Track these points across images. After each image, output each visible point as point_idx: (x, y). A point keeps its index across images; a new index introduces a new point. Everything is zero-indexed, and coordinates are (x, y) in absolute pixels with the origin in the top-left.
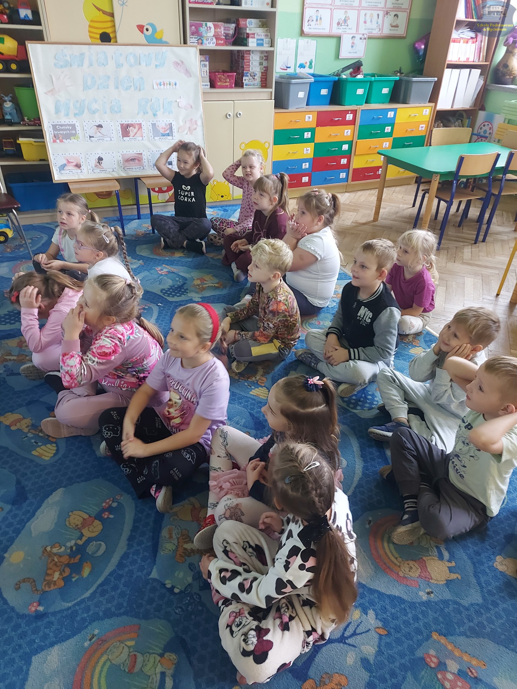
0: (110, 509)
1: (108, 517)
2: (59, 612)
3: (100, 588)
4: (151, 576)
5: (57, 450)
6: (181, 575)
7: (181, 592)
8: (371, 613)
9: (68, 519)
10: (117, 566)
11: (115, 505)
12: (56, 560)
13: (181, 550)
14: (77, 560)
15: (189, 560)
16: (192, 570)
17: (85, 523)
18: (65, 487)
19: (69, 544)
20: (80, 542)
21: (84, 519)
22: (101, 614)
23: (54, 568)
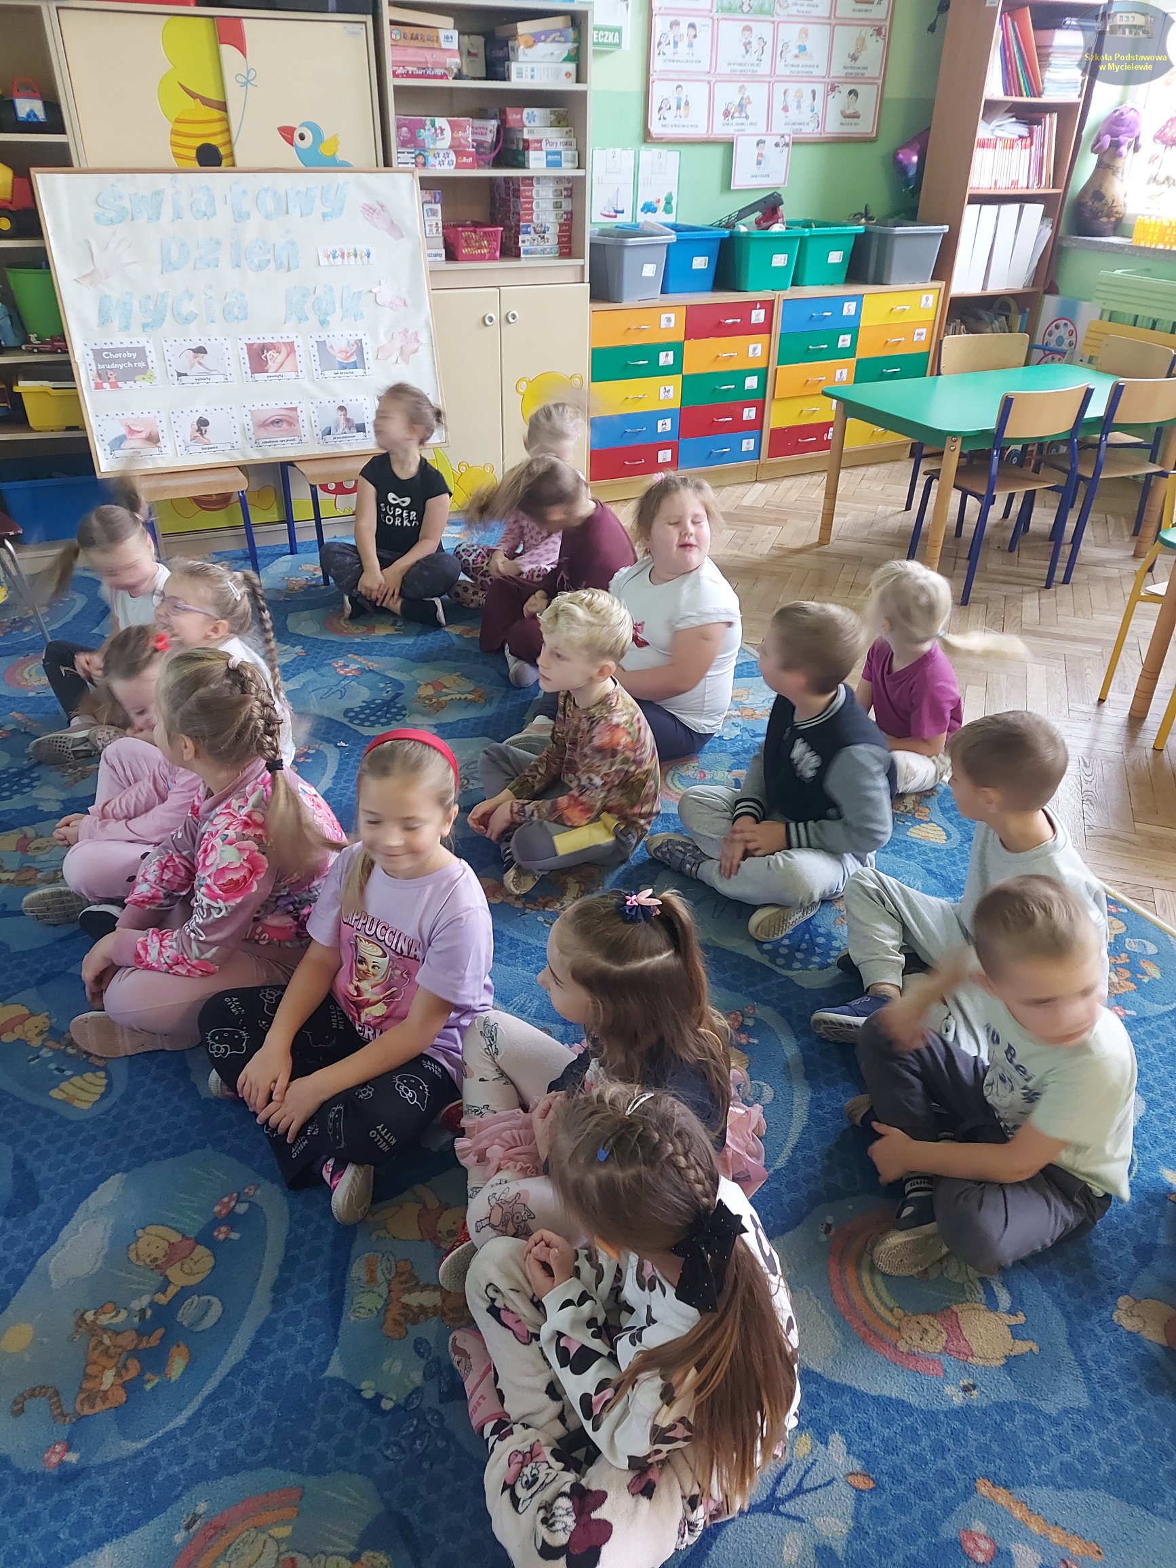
0: (231, 1220)
1: (226, 1238)
2: (118, 1462)
3: (211, 1405)
4: (327, 1373)
5: (109, 1086)
6: (397, 1367)
7: (397, 1407)
8: (836, 1440)
9: (133, 1246)
10: (248, 1353)
11: (242, 1208)
12: (107, 1341)
13: (395, 1311)
14: (154, 1340)
15: (415, 1332)
16: (421, 1355)
17: (173, 1254)
18: (126, 1171)
19: (136, 1305)
20: (163, 1299)
21: (171, 1244)
22: (212, 1465)
23: (104, 1361)
